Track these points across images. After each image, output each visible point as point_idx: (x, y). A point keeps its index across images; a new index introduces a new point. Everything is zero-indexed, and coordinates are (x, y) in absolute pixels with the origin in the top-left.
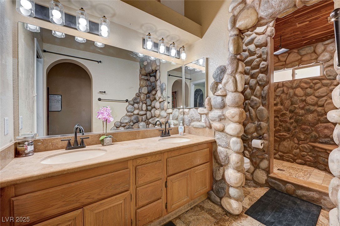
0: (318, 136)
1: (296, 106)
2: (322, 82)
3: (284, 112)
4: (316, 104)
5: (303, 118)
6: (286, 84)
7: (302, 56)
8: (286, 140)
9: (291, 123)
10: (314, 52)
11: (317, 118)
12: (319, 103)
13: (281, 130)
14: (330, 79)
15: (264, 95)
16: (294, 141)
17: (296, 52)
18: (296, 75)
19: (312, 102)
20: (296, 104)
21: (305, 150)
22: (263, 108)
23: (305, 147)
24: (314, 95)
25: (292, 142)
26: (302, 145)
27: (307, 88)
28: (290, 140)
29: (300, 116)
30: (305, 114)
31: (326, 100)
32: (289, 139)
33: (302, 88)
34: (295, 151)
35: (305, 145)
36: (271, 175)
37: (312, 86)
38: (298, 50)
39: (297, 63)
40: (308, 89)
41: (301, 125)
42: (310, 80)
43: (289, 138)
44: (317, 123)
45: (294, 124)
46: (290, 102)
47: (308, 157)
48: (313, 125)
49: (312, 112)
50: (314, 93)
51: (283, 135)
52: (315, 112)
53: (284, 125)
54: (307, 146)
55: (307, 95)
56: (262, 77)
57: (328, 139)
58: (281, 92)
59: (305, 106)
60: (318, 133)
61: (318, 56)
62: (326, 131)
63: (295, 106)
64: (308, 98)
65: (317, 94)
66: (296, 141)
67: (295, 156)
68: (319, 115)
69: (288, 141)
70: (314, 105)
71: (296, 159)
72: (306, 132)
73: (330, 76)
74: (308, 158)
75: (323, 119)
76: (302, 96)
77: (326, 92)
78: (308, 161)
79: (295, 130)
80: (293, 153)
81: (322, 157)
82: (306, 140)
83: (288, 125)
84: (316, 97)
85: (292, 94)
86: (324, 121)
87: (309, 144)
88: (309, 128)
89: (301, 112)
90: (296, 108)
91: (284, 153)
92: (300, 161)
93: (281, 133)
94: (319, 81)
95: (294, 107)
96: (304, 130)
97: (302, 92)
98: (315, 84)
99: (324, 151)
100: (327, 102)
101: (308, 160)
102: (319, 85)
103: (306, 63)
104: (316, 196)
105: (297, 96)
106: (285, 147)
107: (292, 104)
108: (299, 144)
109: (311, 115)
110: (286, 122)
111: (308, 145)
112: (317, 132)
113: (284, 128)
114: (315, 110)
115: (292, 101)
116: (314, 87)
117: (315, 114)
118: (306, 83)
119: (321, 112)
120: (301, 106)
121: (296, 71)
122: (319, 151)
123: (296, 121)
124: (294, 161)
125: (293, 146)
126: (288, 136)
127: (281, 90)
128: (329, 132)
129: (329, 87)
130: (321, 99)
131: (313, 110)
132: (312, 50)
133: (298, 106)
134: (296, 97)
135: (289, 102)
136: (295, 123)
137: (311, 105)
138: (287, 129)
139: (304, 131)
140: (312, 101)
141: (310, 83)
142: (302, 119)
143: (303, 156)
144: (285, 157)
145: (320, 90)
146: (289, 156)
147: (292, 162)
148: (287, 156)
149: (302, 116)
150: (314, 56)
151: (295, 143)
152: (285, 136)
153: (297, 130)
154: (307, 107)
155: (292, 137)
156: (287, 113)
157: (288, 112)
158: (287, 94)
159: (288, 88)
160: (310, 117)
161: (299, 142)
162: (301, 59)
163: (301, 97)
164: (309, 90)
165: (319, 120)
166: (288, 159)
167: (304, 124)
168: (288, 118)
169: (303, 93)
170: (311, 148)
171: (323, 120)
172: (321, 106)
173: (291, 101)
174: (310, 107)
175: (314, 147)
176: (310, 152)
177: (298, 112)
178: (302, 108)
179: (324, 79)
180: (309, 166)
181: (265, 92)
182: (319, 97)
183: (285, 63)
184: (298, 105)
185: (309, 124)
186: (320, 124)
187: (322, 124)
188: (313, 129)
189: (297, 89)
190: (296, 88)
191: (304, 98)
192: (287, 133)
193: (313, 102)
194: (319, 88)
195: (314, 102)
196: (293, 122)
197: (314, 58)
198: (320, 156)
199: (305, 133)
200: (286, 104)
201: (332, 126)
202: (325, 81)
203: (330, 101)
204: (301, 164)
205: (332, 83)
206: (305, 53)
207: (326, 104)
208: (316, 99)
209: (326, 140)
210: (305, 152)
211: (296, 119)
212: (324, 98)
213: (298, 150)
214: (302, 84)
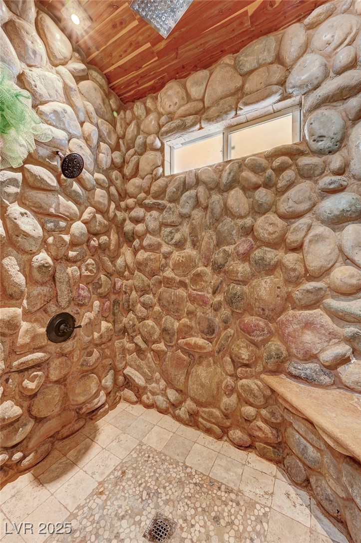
0: (285, 353)
1: (229, 249)
2: (297, 165)
3: (199, 269)
4: (279, 243)
5: (245, 288)
6: (204, 177)
7: (246, 75)
8: (205, 363)
9: (217, 308)
10: (279, 59)
11: (285, 290)
12: (291, 238)
13: (191, 328)
14: (320, 153)
16: (223, 367)
17: (228, 65)
18: (233, 151)
19: (270, 234)
20: (229, 244)
21: (251, 400)
23: (251, 391)
24: (276, 212)
25: (219, 370)
26: (244, 381)
27: (256, 187)
28: (214, 363)
29: (238, 282)
30: (253, 275)
31: (310, 227)
32: (211, 359)
33: (244, 189)
34: (225, 399)
35: (252, 383)
37: (270, 179)
38: (236, 59)
39: (232, 102)
40: (261, 189)
41: (242, 314)
42: (266, 157)
43: (211, 354)
44: (284, 310)
45: (225, 311)
46: (214, 237)
47: (260, 423)
48: (272, 314)
49: (270, 269)
50: (274, 203)
51: (196, 346)
52: (278, 270)
53: (199, 314)
54: (256, 384)
55: (258, 210)
57: (313, 365)
58: (191, 202)
59: (252, 248)
60: (285, 343)
61: (289, 69)
62: (308, 337)
63: (226, 248)
64: (261, 220)
65: (283, 207)
66: (230, 368)
67: (227, 416)
68: (288, 281)
69: (209, 365)
70: (275, 246)
71: (229, 428)
72: (256, 339)
73: (320, 138)
74: (260, 429)
75: (300, 296)
76: (245, 217)
77: (310, 199)
78: (259, 439)
79: (226, 328)
80: (223, 406)
81: (297, 432)
82: (255, 364)
83: (210, 314)
84: (280, 217)
85: (218, 210)
86: (303, 302)
87: (262, 380)
88: (262, 324)
89: (242, 268)
90: (229, 256)
91: (199, 404)
92: (237, 434)
93: (193, 336)
94: (290, 161)
95: (225, 251)
96: (247, 331)
97: (244, 200)
98: (280, 170)
100: (312, 233)
101: (259, 434)
102: (289, 174)
103: (254, 95)
105: (233, 216)
106: (203, 385)
107: (218, 245)
108: (236, 377)
109: (268, 279)
110: (203, 301)
111: (259, 383)
112: (283, 338)
113: (199, 323)
114: (279, 264)
115: (219, 234)
116: (276, 184)
117: (277, 279)
118: (256, 168)
119: (294, 270)
120: (242, 249)
122: (288, 410)
123: (230, 302)
124: (222, 433)
125: (221, 382)
126: (209, 347)
127: (190, 197)
128: (317, 340)
129: (316, 182)
130: (295, 225)
131: (273, 262)
132: (273, 54)
133: (235, 249)
134: (229, 220)
135: (211, 237)
136: (226, 306)
137: (268, 244)
138: (205, 325)
139: (249, 333)
140: (271, 229)
141: (264, 170)
142: (243, 293)
143: (246, 420)
144: (203, 418)
145: (292, 192)
146: (211, 414)
147: (219, 438)
148: (205, 416)
149: (244, 282)
150: (277, 72)
151: (227, 374)
152: (201, 348)
153: (231, 331)
154: (257, 254)
155: (218, 351)
156: (205, 274)
157: (208, 270)
158: (206, 208)
159: (210, 189)
160: (265, 287)
161: (236, 368)
162: (242, 87)
163: (241, 217)
164: (263, 195)
165: (289, 298)
166: (209, 425)
167: (250, 310)
168: (210, 291)
169: (247, 206)
170: (268, 393)
171: (300, 300)
172: (294, 250)
173: (217, 234)
174: (265, 253)
175: (274, 391)
176: (264, 406)
177: (232, 271)
178: (245, 257)
179: (302, 153)
180: (263, 455)
182: (291, 217)
183: (200, 104)
184: (233, 247)
185: (263, 310)
186: (291, 312)
187: (298, 313)
188: (272, 327)
189: (233, 192)
190: (230, 187)
191: (248, 221)
192: (208, 339)
193: (274, 236)
194: (290, 185)
195: (274, 233)
196: (220, 303)
197: (277, 77)
199: (253, 343)
200: (204, 243)
201: (326, 320)
202: (304, 161)
203: (320, 229)
204: (240, 446)
205: (326, 164)
206: (254, 64)
207: (310, 241)
208: (280, 223)
209: (309, 368)
210: (251, 405)
211: (228, 291)
212: (305, 220)
213: (234, 397)
214: (247, 174)
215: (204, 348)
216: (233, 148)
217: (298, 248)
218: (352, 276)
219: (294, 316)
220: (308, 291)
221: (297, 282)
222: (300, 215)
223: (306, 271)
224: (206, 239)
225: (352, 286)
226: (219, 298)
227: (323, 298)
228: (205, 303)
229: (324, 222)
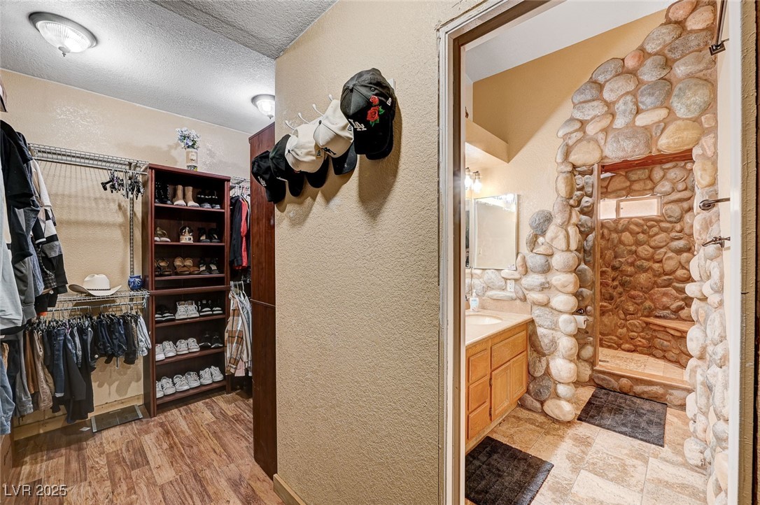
0: (653, 307)
2: (659, 226)
3: (604, 269)
4: (650, 259)
5: (632, 278)
6: (607, 225)
7: (633, 182)
8: (607, 315)
9: (615, 288)
10: (650, 178)
11: (653, 279)
12: (656, 257)
14: (671, 222)
15: (587, 248)
16: (618, 315)
17: (621, 175)
18: (622, 211)
19: (645, 255)
20: (622, 257)
21: (635, 330)
22: (586, 267)
23: (635, 325)
24: (648, 245)
25: (615, 318)
26: (631, 321)
27: (638, 233)
28: (613, 314)
29: (627, 276)
30: (636, 273)
31: (666, 253)
32: (611, 313)
33: (631, 233)
34: (620, 330)
35: (635, 322)
36: (597, 368)
37: (646, 230)
38: (626, 172)
39: (624, 192)
40: (640, 234)
41: (630, 291)
42: (643, 220)
43: (611, 310)
44: (653, 288)
45: (620, 289)
46: (613, 254)
47: (639, 339)
48: (647, 290)
49: (646, 270)
50: (648, 241)
51: (602, 306)
52: (650, 270)
53: (603, 290)
55: (638, 243)
56: (585, 221)
57: (667, 311)
59: (635, 260)
60: (653, 303)
61: (655, 185)
62: (665, 299)
64: (640, 249)
65: (653, 244)
66: (622, 316)
67: (620, 339)
68: (655, 276)
69: (610, 315)
70: (647, 260)
71: (622, 344)
72: (637, 301)
73: (670, 217)
74: (640, 341)
75: (661, 282)
76: (631, 246)
77: (666, 241)
78: (640, 346)
79: (620, 297)
80: (618, 334)
81: (659, 338)
82: (637, 313)
83: (611, 291)
84: (651, 247)
85: (616, 241)
86: (662, 285)
87: (641, 320)
88: (641, 294)
89: (630, 269)
90: (623, 263)
91: (603, 334)
92: (627, 346)
94: (656, 224)
95: (620, 261)
96: (633, 297)
97: (631, 237)
98: (650, 227)
99: (662, 329)
100: (666, 256)
101: (640, 343)
102: (655, 230)
103: (637, 193)
104: (660, 390)
105: (625, 245)
106: (605, 325)
107: (616, 257)
108: (626, 320)
109: (644, 274)
111: (639, 321)
112: (652, 300)
113: (604, 295)
114: (650, 268)
115: (615, 252)
116: (649, 233)
117: (650, 275)
118: (637, 225)
119: (658, 271)
120: (630, 261)
121: (622, 204)
122: (655, 330)
123: (623, 284)
124: (619, 347)
125: (617, 323)
126: (610, 307)
128: (669, 300)
129: (669, 234)
130: (659, 251)
131: (647, 267)
132: (647, 176)
133: (626, 260)
134: (622, 246)
135: (611, 254)
136: (620, 287)
137: (645, 259)
138: (607, 296)
139: (634, 299)
140: (646, 253)
141: (642, 226)
142: (631, 281)
143: (632, 339)
145: (657, 237)
146: (611, 339)
147: (616, 349)
148: (608, 340)
149: (631, 276)
150: (650, 185)
151: (621, 319)
152: (605, 307)
153: (623, 298)
154: (638, 263)
155: (616, 309)
157: (609, 270)
158: (609, 240)
159: (610, 231)
160: (643, 278)
161: (626, 316)
162: (630, 186)
163: (629, 246)
164: (641, 237)
165: (655, 283)
166: (609, 344)
167: (634, 288)
168: (610, 279)
169: (632, 241)
170: (644, 325)
172: (658, 262)
174: (643, 263)
175: (647, 324)
176: (642, 332)
177: (624, 270)
178: (632, 264)
179: (662, 221)
180: (642, 353)
181: (590, 243)
182: (656, 248)
183: (605, 190)
184: (624, 259)
185: (642, 288)
186: (656, 289)
187: (660, 289)
188: (647, 296)
189: (624, 233)
190: (623, 231)
191: (634, 248)
192: (609, 303)
193: (648, 256)
194: (656, 234)
195: (648, 254)
196: (617, 285)
197: (649, 187)
198: (656, 337)
199: (636, 303)
200: (607, 257)
201: (674, 292)
202: (664, 225)
203: (671, 254)
204: (629, 351)
205: (673, 228)
206: (636, 179)
207: (666, 259)
208: (651, 250)
209: (666, 312)
210: (634, 332)
211: (622, 280)
212: (663, 250)
213: (625, 329)
214: (632, 227)
217: (660, 261)
218: (685, 274)
219: (658, 291)
220: (665, 280)
221: (659, 276)
222: (661, 247)
223: (664, 271)
224: (608, 255)
225: (685, 278)
226: (616, 283)
227: (672, 282)
228: (608, 285)
229: (672, 251)
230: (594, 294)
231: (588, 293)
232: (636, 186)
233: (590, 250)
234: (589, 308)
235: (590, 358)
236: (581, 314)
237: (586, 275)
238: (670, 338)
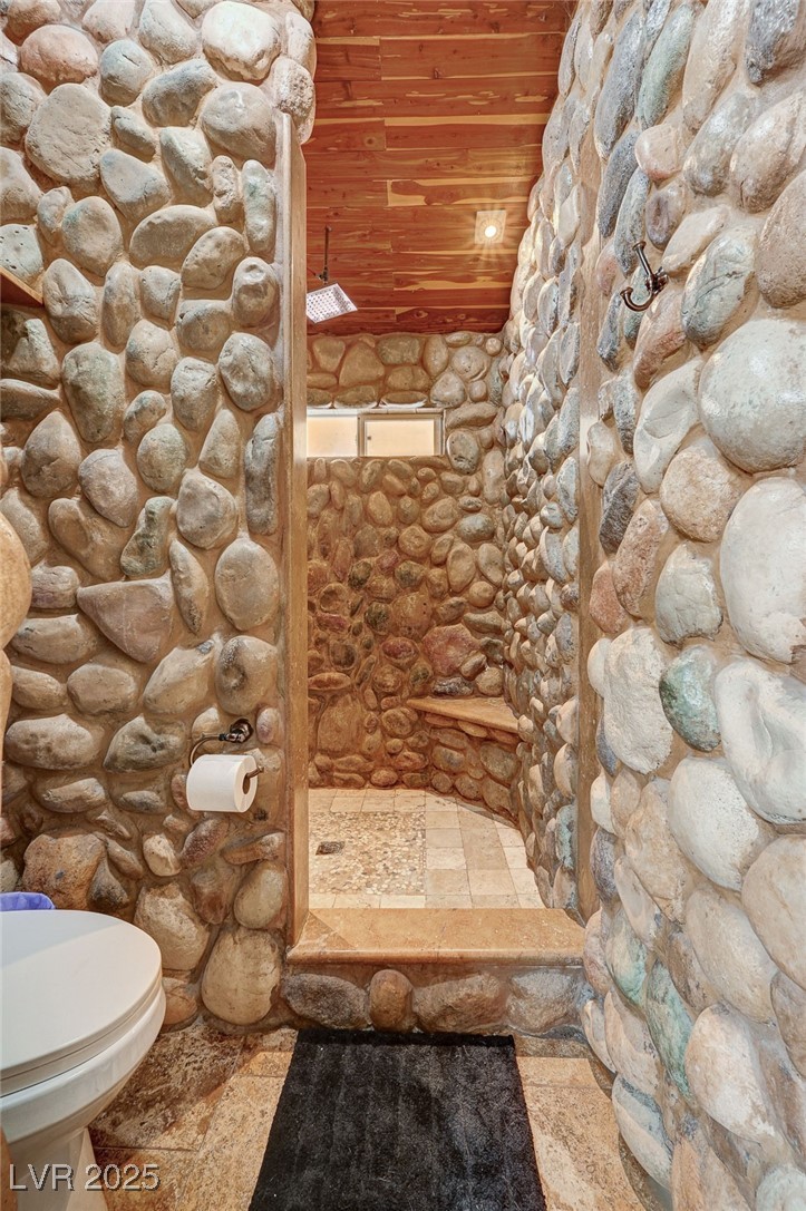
0: (431, 672)
1: (371, 561)
2: (440, 479)
3: (333, 585)
4: (426, 558)
5: (389, 606)
6: (339, 471)
7: (390, 367)
8: (341, 702)
9: (356, 632)
10: (422, 363)
11: (430, 606)
12: (437, 553)
13: (321, 661)
14: (460, 471)
15: (257, 468)
16: (364, 701)
17: (368, 346)
18: (368, 442)
19: (416, 547)
20: (370, 555)
21: (398, 731)
22: (254, 548)
23: (398, 720)
24: (421, 525)
25: (359, 706)
26: (389, 712)
27: (402, 495)
28: (353, 700)
29: (381, 600)
30: (398, 592)
31: (452, 543)
32: (348, 696)
33: (387, 494)
34: (369, 738)
35: (398, 712)
37: (415, 487)
38: (377, 342)
39: (373, 391)
40: (406, 497)
41: (386, 636)
42: (411, 463)
43: (350, 690)
44: (430, 627)
45: (367, 635)
46: (351, 546)
47: (407, 753)
48: (418, 633)
49: (412, 584)
50: (420, 515)
51: (332, 682)
52: (424, 585)
53: (332, 641)
54: (403, 712)
55: (402, 520)
56: (249, 351)
57: (454, 680)
58: (322, 500)
59: (396, 561)
60: (431, 661)
61: (433, 379)
62: (452, 652)
63: (367, 560)
64: (406, 532)
65: (429, 521)
66: (372, 701)
67: (369, 759)
68: (433, 597)
69: (347, 703)
70: (419, 560)
71: (372, 771)
72: (401, 662)
73: (460, 458)
74: (407, 758)
75: (444, 611)
76: (389, 525)
77: (452, 515)
78: (407, 769)
79: (367, 655)
80: (364, 748)
81: (444, 745)
82: (400, 691)
83: (348, 639)
84: (425, 530)
85: (357, 514)
86: (447, 618)
87: (408, 706)
88: (409, 644)
89: (386, 584)
90: (371, 569)
91: (333, 754)
92: (382, 775)
93: (324, 672)
94: (434, 474)
95: (365, 564)
96: (392, 653)
97: (388, 506)
98: (425, 481)
99: (450, 724)
100: (453, 550)
101: (407, 764)
102: (433, 487)
103: (399, 394)
105: (376, 524)
106: (338, 730)
107: (357, 555)
108: (380, 710)
109: (414, 595)
110: (339, 624)
111: (406, 710)
112: (429, 656)
113: (333, 653)
114: (425, 579)
115: (357, 543)
116: (421, 495)
117: (424, 594)
118: (399, 473)
119: (439, 585)
120: (386, 563)
121: (372, 427)
122: (435, 728)
123: (373, 623)
124: (365, 780)
125: (362, 720)
126: (347, 680)
127: (321, 494)
128: (459, 654)
129: (457, 499)
130: (439, 540)
131: (419, 578)
132: (416, 356)
133: (378, 562)
134: (370, 527)
135: (347, 546)
136: (367, 629)
137: (414, 559)
138: (341, 654)
139: (395, 656)
140: (417, 542)
141: (409, 477)
142: (388, 612)
143: (392, 755)
144: (339, 771)
145: (437, 506)
146: (350, 763)
147: (360, 787)
148: (343, 767)
149: (388, 600)
150: (422, 379)
151: (369, 709)
152: (337, 683)
153: (373, 657)
154: (403, 568)
155: (359, 685)
156: (341, 591)
157: (344, 587)
158: (343, 509)
159: (346, 487)
160: (411, 603)
161: (379, 700)
162: (384, 378)
163: (384, 526)
164: (407, 504)
165: (434, 614)
166: (347, 776)
167: (395, 630)
168: (348, 612)
169: (390, 514)
170: (415, 717)
171: (444, 615)
172: (439, 565)
173: (355, 543)
174: (411, 568)
175: (421, 713)
176: (411, 734)
177: (376, 587)
178: (390, 571)
179: (445, 468)
180: (412, 786)
181: (267, 447)
182: (434, 531)
183: (334, 381)
184: (375, 559)
185: (410, 629)
186: (436, 628)
187: (442, 628)
188: (419, 646)
189: (374, 496)
190: (371, 489)
191: (393, 531)
192: (344, 672)
193: (420, 550)
194: (435, 499)
195: (421, 546)
196: (360, 625)
197: (421, 383)
198: (438, 743)
199: (398, 666)
200: (339, 553)
201: (466, 633)
202: (448, 477)
203: (461, 546)
204: (387, 786)
205: (466, 484)
206: (398, 360)
207: (453, 557)
208: (425, 535)
209: (452, 683)
210: (397, 736)
211: (370, 611)
212: (448, 536)
213: (378, 734)
214: (389, 477)
215: (342, 682)
216: (369, 438)
217: (442, 564)
218: (486, 590)
219: (439, 632)
220: (452, 606)
221: (439, 597)
222: (443, 531)
223: (450, 586)
224: (341, 548)
225: (486, 599)
226: (359, 619)
227: (464, 612)
228: (342, 627)
229: (464, 539)
230: (285, 656)
231: (262, 656)
232: (398, 379)
233: (266, 474)
234: (267, 716)
235: (276, 918)
236: (239, 747)
237: (252, 582)
238: (465, 743)
